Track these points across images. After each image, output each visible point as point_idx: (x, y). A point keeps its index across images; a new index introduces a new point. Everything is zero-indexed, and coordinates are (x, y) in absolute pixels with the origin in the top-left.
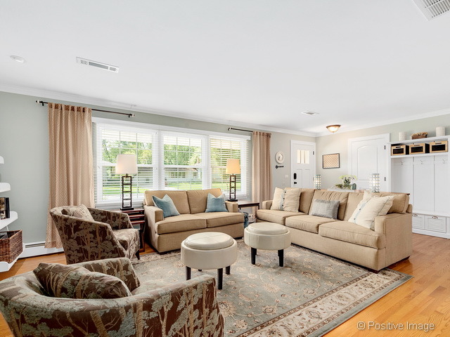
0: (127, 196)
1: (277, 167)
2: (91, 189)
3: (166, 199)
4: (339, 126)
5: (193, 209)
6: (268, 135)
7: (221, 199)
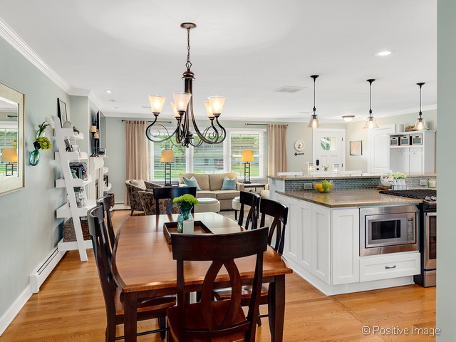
0: (168, 176)
1: (296, 154)
2: (148, 172)
3: (192, 179)
4: (354, 116)
5: (212, 188)
6: (284, 127)
7: (234, 181)
